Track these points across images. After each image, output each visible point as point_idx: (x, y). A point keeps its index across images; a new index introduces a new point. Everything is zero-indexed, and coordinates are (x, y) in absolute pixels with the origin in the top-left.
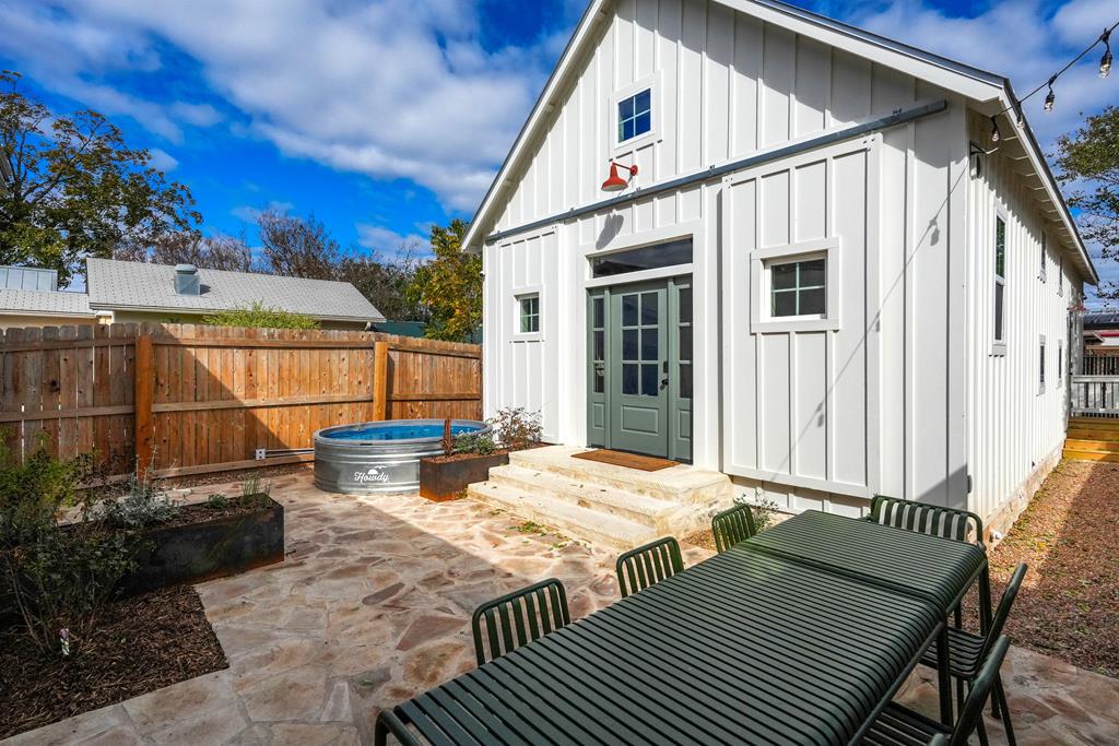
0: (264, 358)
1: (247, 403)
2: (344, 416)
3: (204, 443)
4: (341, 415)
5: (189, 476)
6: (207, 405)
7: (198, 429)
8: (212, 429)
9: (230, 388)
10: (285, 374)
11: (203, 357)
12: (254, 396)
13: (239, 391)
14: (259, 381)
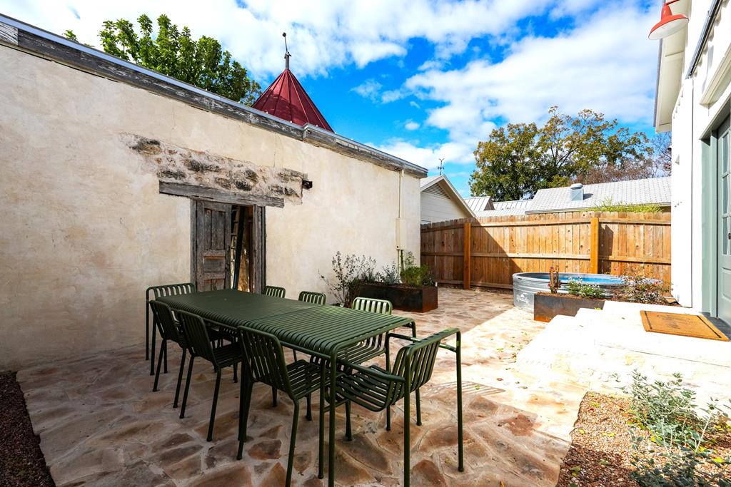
0: (519, 231)
1: (510, 255)
2: (569, 268)
3: (491, 273)
4: (567, 267)
5: (485, 287)
6: (492, 255)
7: (489, 266)
8: (495, 266)
9: (503, 247)
10: (531, 240)
11: (490, 231)
12: (514, 252)
13: (506, 249)
14: (517, 243)
